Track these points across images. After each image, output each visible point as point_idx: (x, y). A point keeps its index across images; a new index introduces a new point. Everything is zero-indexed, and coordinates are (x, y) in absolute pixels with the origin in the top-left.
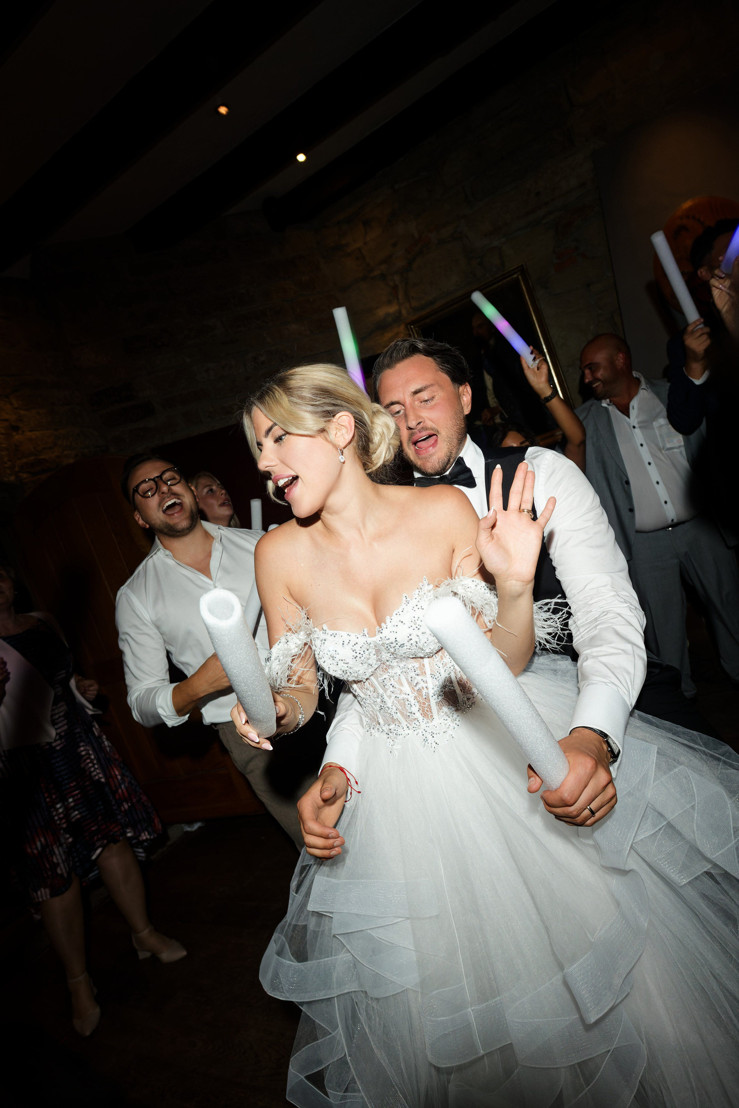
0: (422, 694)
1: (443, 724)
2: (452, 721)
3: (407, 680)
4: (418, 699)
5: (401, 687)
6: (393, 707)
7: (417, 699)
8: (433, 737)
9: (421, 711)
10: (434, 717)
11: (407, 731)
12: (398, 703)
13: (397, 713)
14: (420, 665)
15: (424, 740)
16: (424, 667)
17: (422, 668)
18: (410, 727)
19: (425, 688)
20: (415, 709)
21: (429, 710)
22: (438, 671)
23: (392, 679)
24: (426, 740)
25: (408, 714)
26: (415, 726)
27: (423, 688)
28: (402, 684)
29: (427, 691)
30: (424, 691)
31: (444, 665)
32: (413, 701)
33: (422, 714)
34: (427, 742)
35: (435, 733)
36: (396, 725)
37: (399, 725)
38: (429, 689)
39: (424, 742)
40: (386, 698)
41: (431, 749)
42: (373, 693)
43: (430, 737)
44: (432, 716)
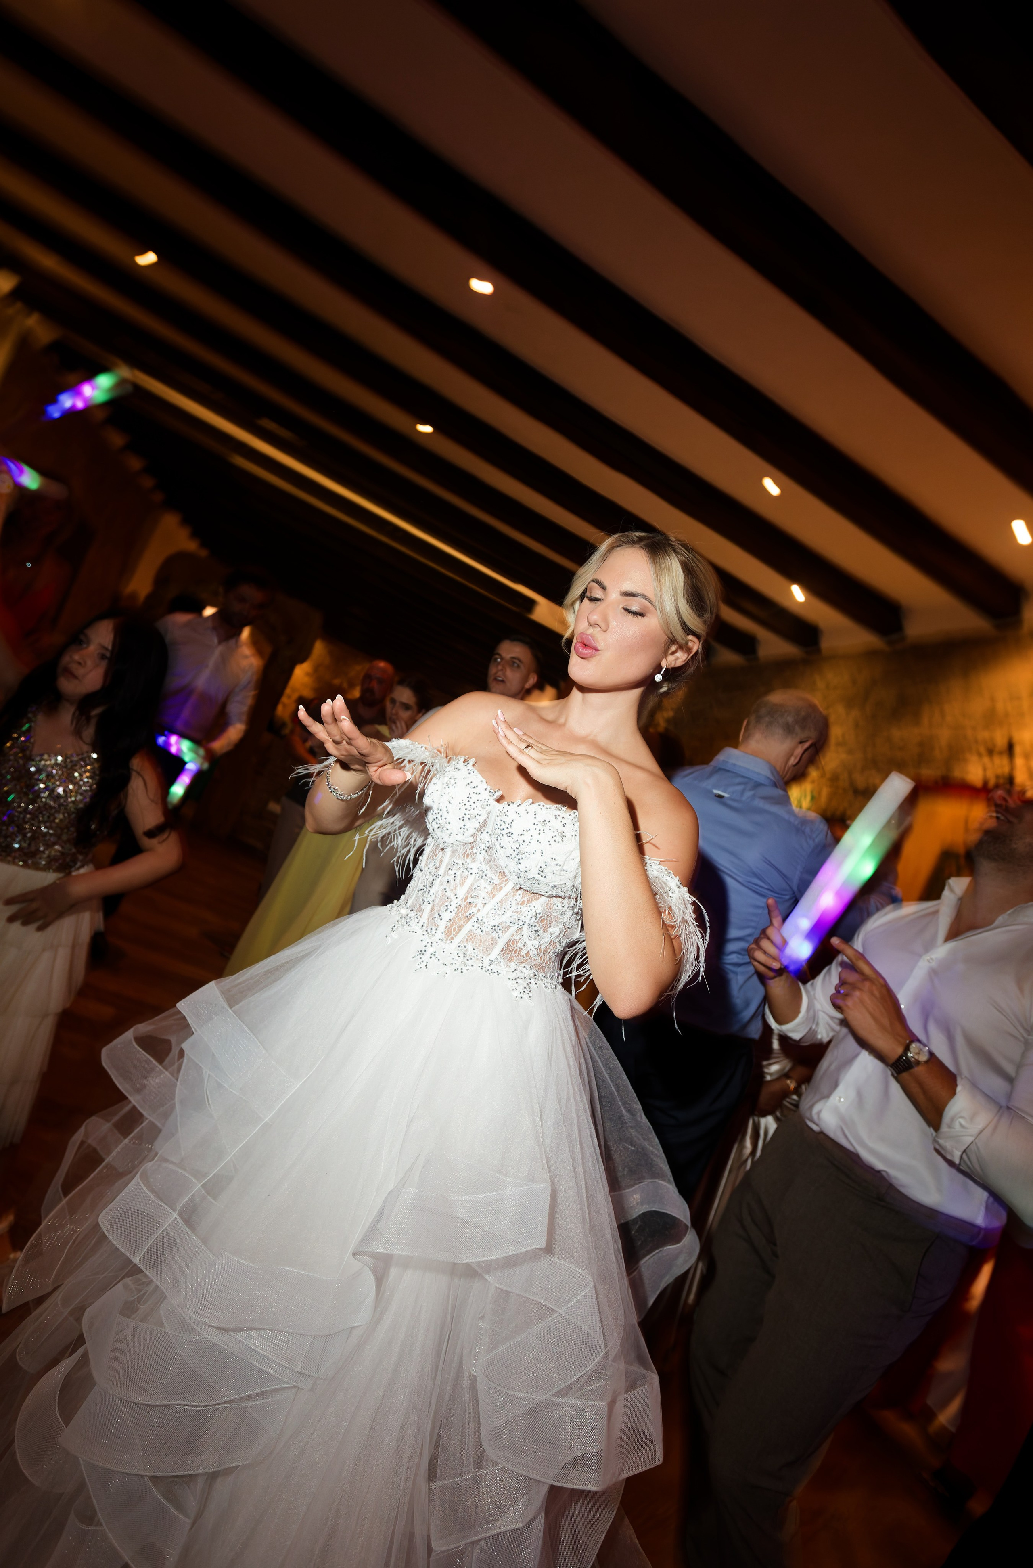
0: (468, 910)
1: (452, 956)
2: (462, 962)
3: (472, 885)
4: (460, 911)
5: (459, 886)
6: (433, 896)
7: (458, 910)
8: (431, 957)
9: (449, 924)
10: (452, 941)
11: (418, 928)
12: (440, 896)
13: (429, 903)
14: (499, 885)
15: (421, 951)
16: (500, 891)
17: (497, 889)
18: (424, 928)
19: (477, 908)
20: (446, 916)
21: (457, 930)
22: (506, 909)
23: (462, 869)
24: (422, 953)
25: (437, 915)
26: (429, 931)
27: (476, 905)
28: (463, 884)
29: (475, 912)
30: (473, 909)
31: (517, 911)
32: (452, 908)
33: (446, 927)
34: (421, 956)
35: (436, 956)
36: (416, 914)
37: (419, 918)
38: (479, 913)
39: (419, 953)
40: (437, 883)
41: (417, 965)
42: (434, 869)
43: (428, 955)
44: (452, 938)
